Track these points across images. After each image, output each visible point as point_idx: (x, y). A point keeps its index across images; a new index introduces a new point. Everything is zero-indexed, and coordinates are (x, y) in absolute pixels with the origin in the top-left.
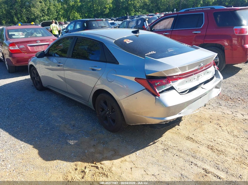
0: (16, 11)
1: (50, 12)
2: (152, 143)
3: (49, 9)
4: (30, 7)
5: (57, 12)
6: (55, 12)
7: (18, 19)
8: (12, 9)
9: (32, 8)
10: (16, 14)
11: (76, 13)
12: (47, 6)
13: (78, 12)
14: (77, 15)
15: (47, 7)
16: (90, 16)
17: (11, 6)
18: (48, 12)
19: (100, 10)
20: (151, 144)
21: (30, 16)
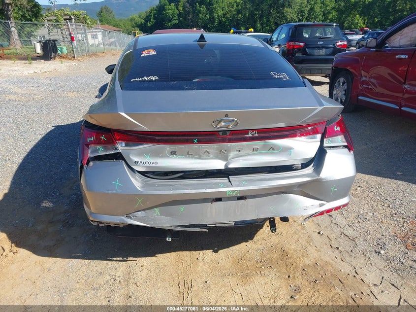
0: (262, 13)
1: (313, 15)
2: (121, 259)
3: (312, 9)
4: (283, 6)
5: (324, 15)
6: (320, 14)
7: (262, 25)
8: (257, 9)
9: (285, 8)
10: (261, 17)
11: (358, 16)
12: (310, 4)
13: (360, 15)
14: (358, 20)
15: (309, 7)
16: (384, 23)
17: (258, 5)
18: (309, 14)
19: (407, 11)
20: (115, 259)
21: (280, 21)
